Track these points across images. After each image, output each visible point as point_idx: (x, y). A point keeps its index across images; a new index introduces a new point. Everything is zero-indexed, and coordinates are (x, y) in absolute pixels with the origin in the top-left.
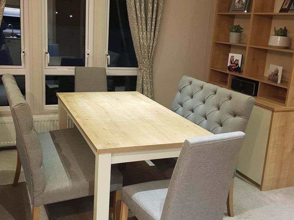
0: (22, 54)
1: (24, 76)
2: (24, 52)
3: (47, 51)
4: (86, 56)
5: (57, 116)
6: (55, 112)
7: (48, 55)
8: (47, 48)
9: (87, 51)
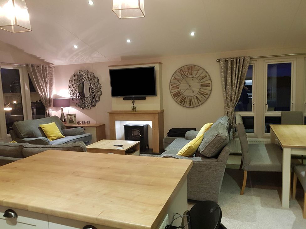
0: (253, 105)
1: (253, 117)
2: (253, 104)
3: (266, 103)
4: (291, 105)
5: (269, 140)
6: (268, 137)
7: (267, 105)
8: (266, 101)
9: (292, 102)
